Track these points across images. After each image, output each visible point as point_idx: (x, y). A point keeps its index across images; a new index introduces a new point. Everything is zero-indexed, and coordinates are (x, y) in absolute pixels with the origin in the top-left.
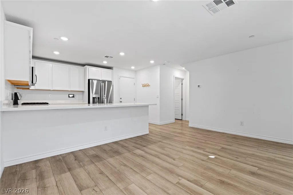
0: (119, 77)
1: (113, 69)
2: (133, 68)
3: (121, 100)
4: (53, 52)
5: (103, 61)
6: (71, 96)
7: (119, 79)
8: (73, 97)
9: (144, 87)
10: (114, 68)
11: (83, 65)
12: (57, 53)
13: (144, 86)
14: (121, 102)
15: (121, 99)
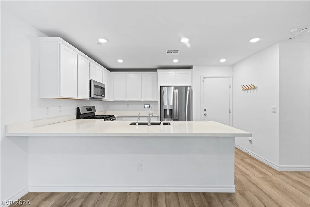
0: (202, 79)
1: (192, 69)
2: (223, 61)
3: (205, 112)
4: (117, 60)
5: (172, 60)
6: (146, 106)
7: (202, 82)
8: (149, 107)
9: (246, 91)
10: (194, 68)
11: (155, 70)
12: (120, 61)
13: (246, 89)
14: (205, 115)
15: (205, 110)
